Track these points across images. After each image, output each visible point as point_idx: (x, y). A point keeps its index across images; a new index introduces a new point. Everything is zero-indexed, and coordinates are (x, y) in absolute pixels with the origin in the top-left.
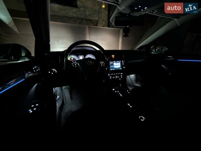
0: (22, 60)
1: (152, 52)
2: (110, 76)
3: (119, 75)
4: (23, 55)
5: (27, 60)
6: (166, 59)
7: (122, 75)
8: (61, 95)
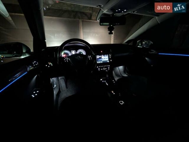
0: (23, 56)
1: (138, 45)
2: (99, 68)
3: (107, 67)
4: (24, 51)
5: (27, 56)
6: (150, 52)
7: (109, 67)
8: (58, 84)
